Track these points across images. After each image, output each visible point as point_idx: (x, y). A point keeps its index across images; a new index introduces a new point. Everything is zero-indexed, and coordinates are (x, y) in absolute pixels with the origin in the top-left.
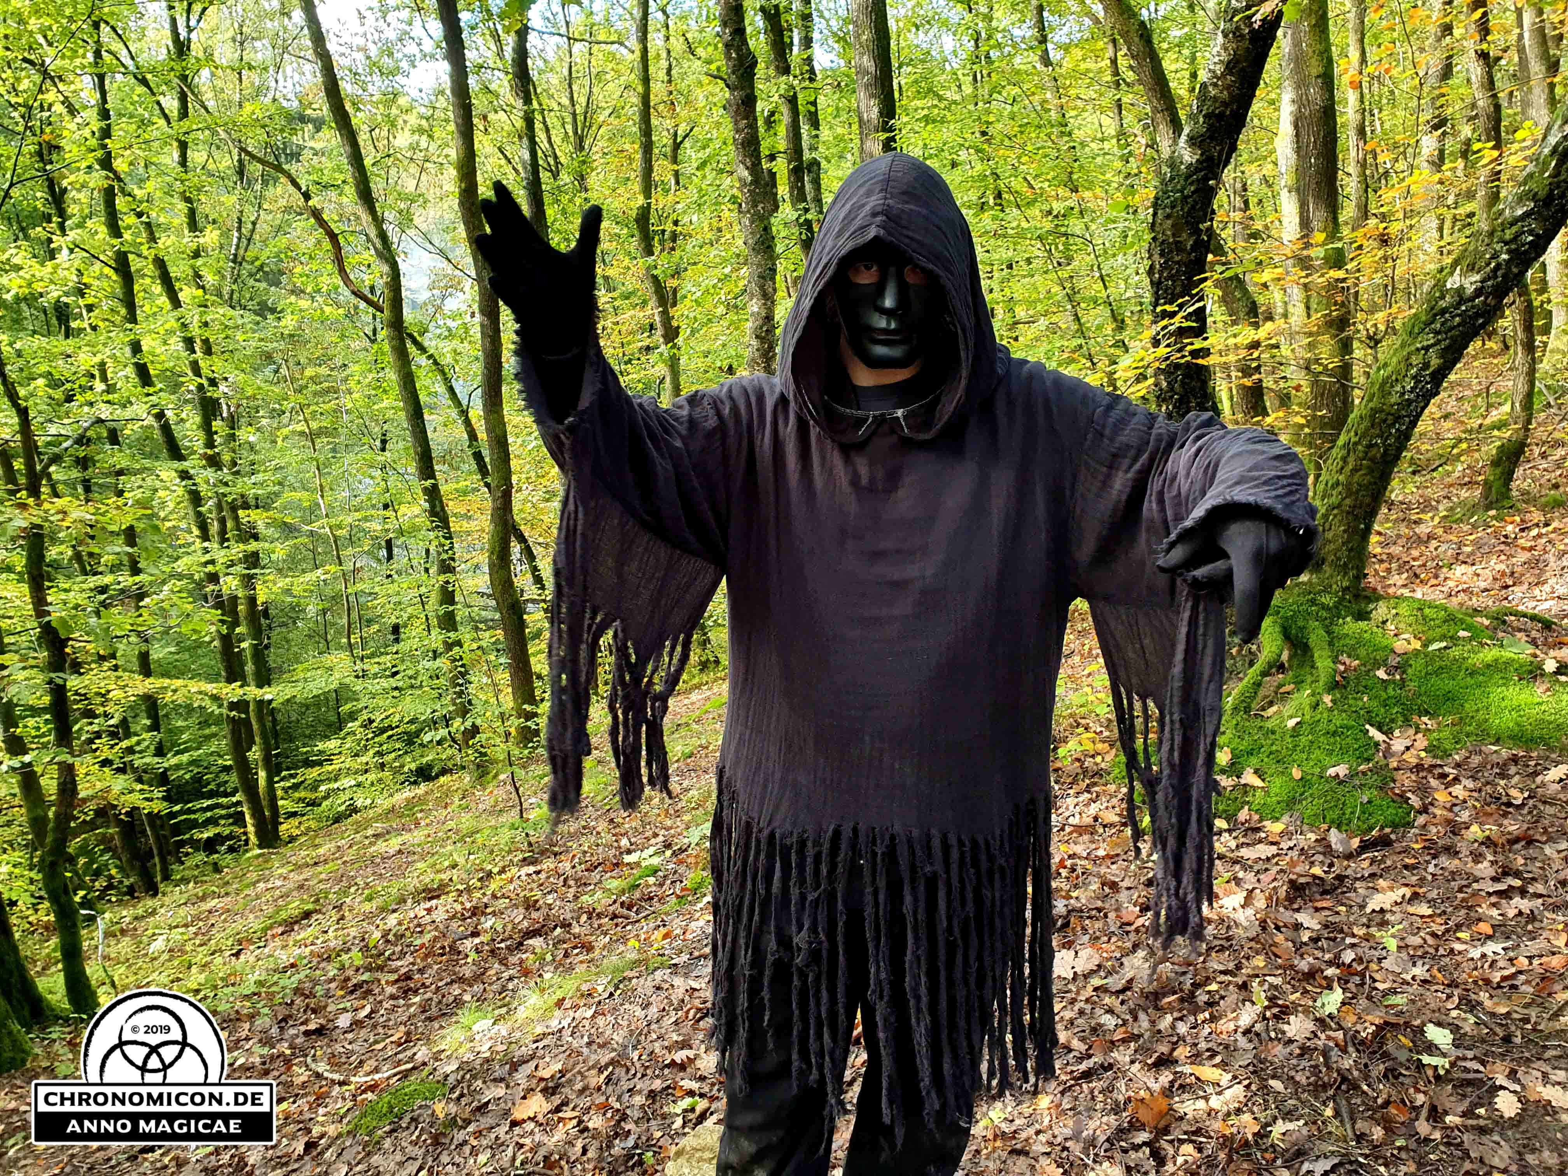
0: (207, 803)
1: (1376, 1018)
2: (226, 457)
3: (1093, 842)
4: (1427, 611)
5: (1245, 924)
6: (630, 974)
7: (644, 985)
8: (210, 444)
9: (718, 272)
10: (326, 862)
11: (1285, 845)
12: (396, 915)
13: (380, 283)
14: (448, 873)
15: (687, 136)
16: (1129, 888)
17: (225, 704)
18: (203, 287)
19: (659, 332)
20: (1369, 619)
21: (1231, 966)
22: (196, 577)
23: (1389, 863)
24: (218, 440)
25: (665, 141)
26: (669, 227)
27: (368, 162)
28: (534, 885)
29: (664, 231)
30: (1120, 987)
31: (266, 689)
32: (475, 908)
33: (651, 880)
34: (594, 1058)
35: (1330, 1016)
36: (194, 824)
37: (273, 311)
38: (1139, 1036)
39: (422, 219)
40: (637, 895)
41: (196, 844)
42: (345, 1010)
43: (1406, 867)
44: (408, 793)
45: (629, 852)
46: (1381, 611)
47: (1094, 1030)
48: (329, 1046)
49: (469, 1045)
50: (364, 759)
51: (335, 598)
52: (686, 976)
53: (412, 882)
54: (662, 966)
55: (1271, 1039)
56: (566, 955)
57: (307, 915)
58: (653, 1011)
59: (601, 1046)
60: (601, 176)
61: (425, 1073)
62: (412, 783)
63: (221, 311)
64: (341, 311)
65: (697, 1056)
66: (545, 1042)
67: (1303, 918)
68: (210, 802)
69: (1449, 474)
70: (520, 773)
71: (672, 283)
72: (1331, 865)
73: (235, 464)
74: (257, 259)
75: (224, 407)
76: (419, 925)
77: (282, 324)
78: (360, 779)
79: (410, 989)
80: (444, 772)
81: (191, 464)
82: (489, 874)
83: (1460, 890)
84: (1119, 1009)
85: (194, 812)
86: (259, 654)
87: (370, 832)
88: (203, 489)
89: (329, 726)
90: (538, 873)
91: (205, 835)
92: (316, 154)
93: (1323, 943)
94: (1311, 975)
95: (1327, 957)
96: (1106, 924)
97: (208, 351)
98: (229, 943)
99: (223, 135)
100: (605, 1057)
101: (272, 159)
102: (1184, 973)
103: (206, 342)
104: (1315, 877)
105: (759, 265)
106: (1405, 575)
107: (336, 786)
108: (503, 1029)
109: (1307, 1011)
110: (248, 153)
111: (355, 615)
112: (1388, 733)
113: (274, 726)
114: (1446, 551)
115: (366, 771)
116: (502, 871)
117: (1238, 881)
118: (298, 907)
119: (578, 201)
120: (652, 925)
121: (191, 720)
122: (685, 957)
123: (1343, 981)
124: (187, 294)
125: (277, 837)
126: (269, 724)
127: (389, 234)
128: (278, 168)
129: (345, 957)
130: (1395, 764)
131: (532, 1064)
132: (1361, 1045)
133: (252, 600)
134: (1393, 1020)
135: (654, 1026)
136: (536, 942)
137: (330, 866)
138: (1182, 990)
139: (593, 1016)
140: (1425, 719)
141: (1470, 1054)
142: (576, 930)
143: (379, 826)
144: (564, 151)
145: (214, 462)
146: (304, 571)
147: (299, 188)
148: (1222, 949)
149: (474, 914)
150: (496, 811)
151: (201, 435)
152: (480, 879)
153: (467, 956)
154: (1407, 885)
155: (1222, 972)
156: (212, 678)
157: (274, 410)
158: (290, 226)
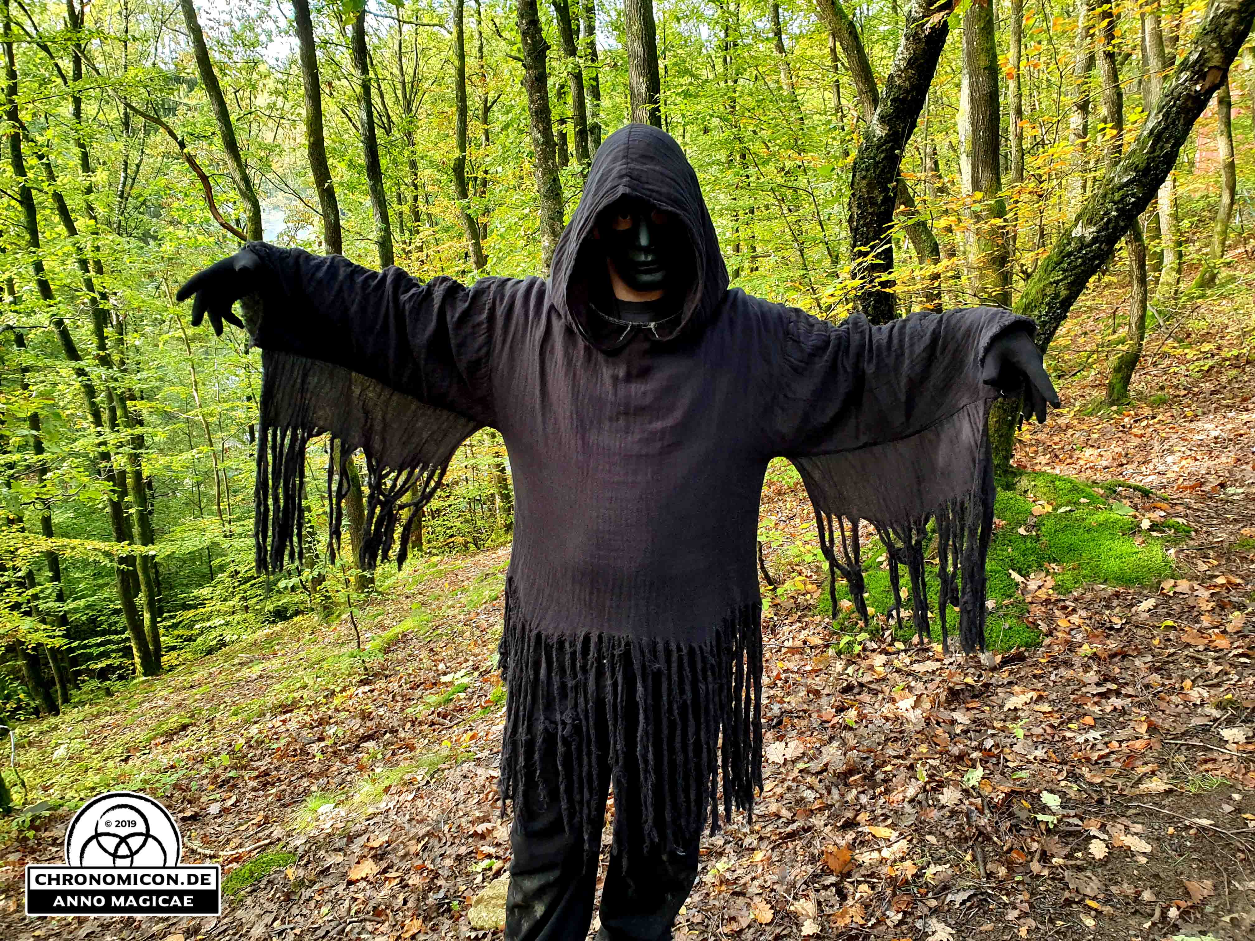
0: (100, 640)
1: (1006, 787)
2: (116, 358)
3: (802, 660)
4: (1057, 483)
5: (914, 720)
6: (442, 766)
7: (454, 775)
8: (102, 346)
9: (518, 212)
10: (200, 685)
11: (946, 662)
12: (257, 726)
13: (245, 217)
14: (300, 692)
15: (495, 101)
16: (828, 695)
17: (116, 558)
18: (95, 218)
19: (472, 259)
20: (1015, 489)
21: (902, 752)
22: (91, 455)
23: (1023, 674)
24: (109, 344)
25: (477, 105)
26: (480, 175)
27: (233, 118)
28: (369, 701)
29: (476, 179)
30: (818, 769)
31: (150, 546)
32: (322, 719)
33: (462, 695)
34: (414, 831)
35: (973, 788)
36: (89, 657)
37: (155, 238)
38: (832, 805)
39: (279, 164)
40: (451, 706)
41: (91, 673)
42: (215, 800)
43: (1035, 676)
44: (267, 630)
45: (445, 674)
46: (1024, 483)
47: (798, 802)
48: (202, 829)
49: (315, 824)
50: (231, 603)
51: (207, 474)
52: (487, 767)
53: (271, 700)
54: (467, 760)
55: (929, 806)
56: (394, 754)
57: (184, 727)
58: (461, 795)
59: (420, 822)
60: (425, 132)
61: (280, 846)
62: (270, 622)
63: (111, 238)
64: (211, 239)
65: (494, 828)
66: (375, 820)
67: (959, 716)
68: (103, 639)
69: (1084, 377)
70: (357, 613)
71: (483, 220)
72: (980, 676)
73: (123, 363)
74: (141, 195)
75: (114, 316)
76: (276, 733)
77: (163, 249)
78: (228, 619)
79: (268, 783)
80: (297, 613)
81: (86, 363)
82: (333, 693)
83: (1073, 693)
84: (817, 786)
85: (90, 647)
86: (144, 519)
87: (236, 661)
88: (96, 383)
89: (203, 577)
90: (372, 691)
91: (99, 666)
92: (190, 110)
93: (972, 734)
94: (960, 758)
95: (974, 744)
96: (810, 722)
97: (100, 270)
98: (120, 751)
99: (111, 92)
100: (422, 830)
101: (152, 114)
102: (867, 758)
103: (98, 263)
104: (967, 685)
105: (549, 209)
106: (1048, 456)
107: (208, 624)
108: (342, 811)
109: (956, 784)
110: (132, 108)
111: (223, 487)
112: (1026, 576)
113: (157, 577)
114: (1079, 437)
115: (233, 613)
116: (344, 690)
117: (910, 689)
118: (177, 721)
119: (406, 153)
120: (462, 730)
121: (86, 573)
122: (486, 753)
123: (984, 762)
124: (81, 223)
125: (160, 667)
126: (152, 576)
127: (251, 177)
128: (158, 121)
129: (215, 759)
130: (1030, 600)
131: (365, 837)
132: (993, 807)
133: (138, 475)
134: (1018, 789)
135: (461, 806)
136: (370, 745)
137: (204, 688)
138: (865, 771)
139: (413, 800)
140: (1053, 565)
141: (1072, 813)
142: (402, 735)
143: (244, 657)
144: (396, 112)
145: (105, 361)
146: (181, 451)
147: (176, 139)
148: (896, 740)
149: (320, 724)
150: (339, 643)
151: (95, 339)
152: (326, 697)
153: (314, 756)
154: (1034, 690)
155: (895, 757)
156: (105, 538)
157: (156, 319)
158: (168, 168)
